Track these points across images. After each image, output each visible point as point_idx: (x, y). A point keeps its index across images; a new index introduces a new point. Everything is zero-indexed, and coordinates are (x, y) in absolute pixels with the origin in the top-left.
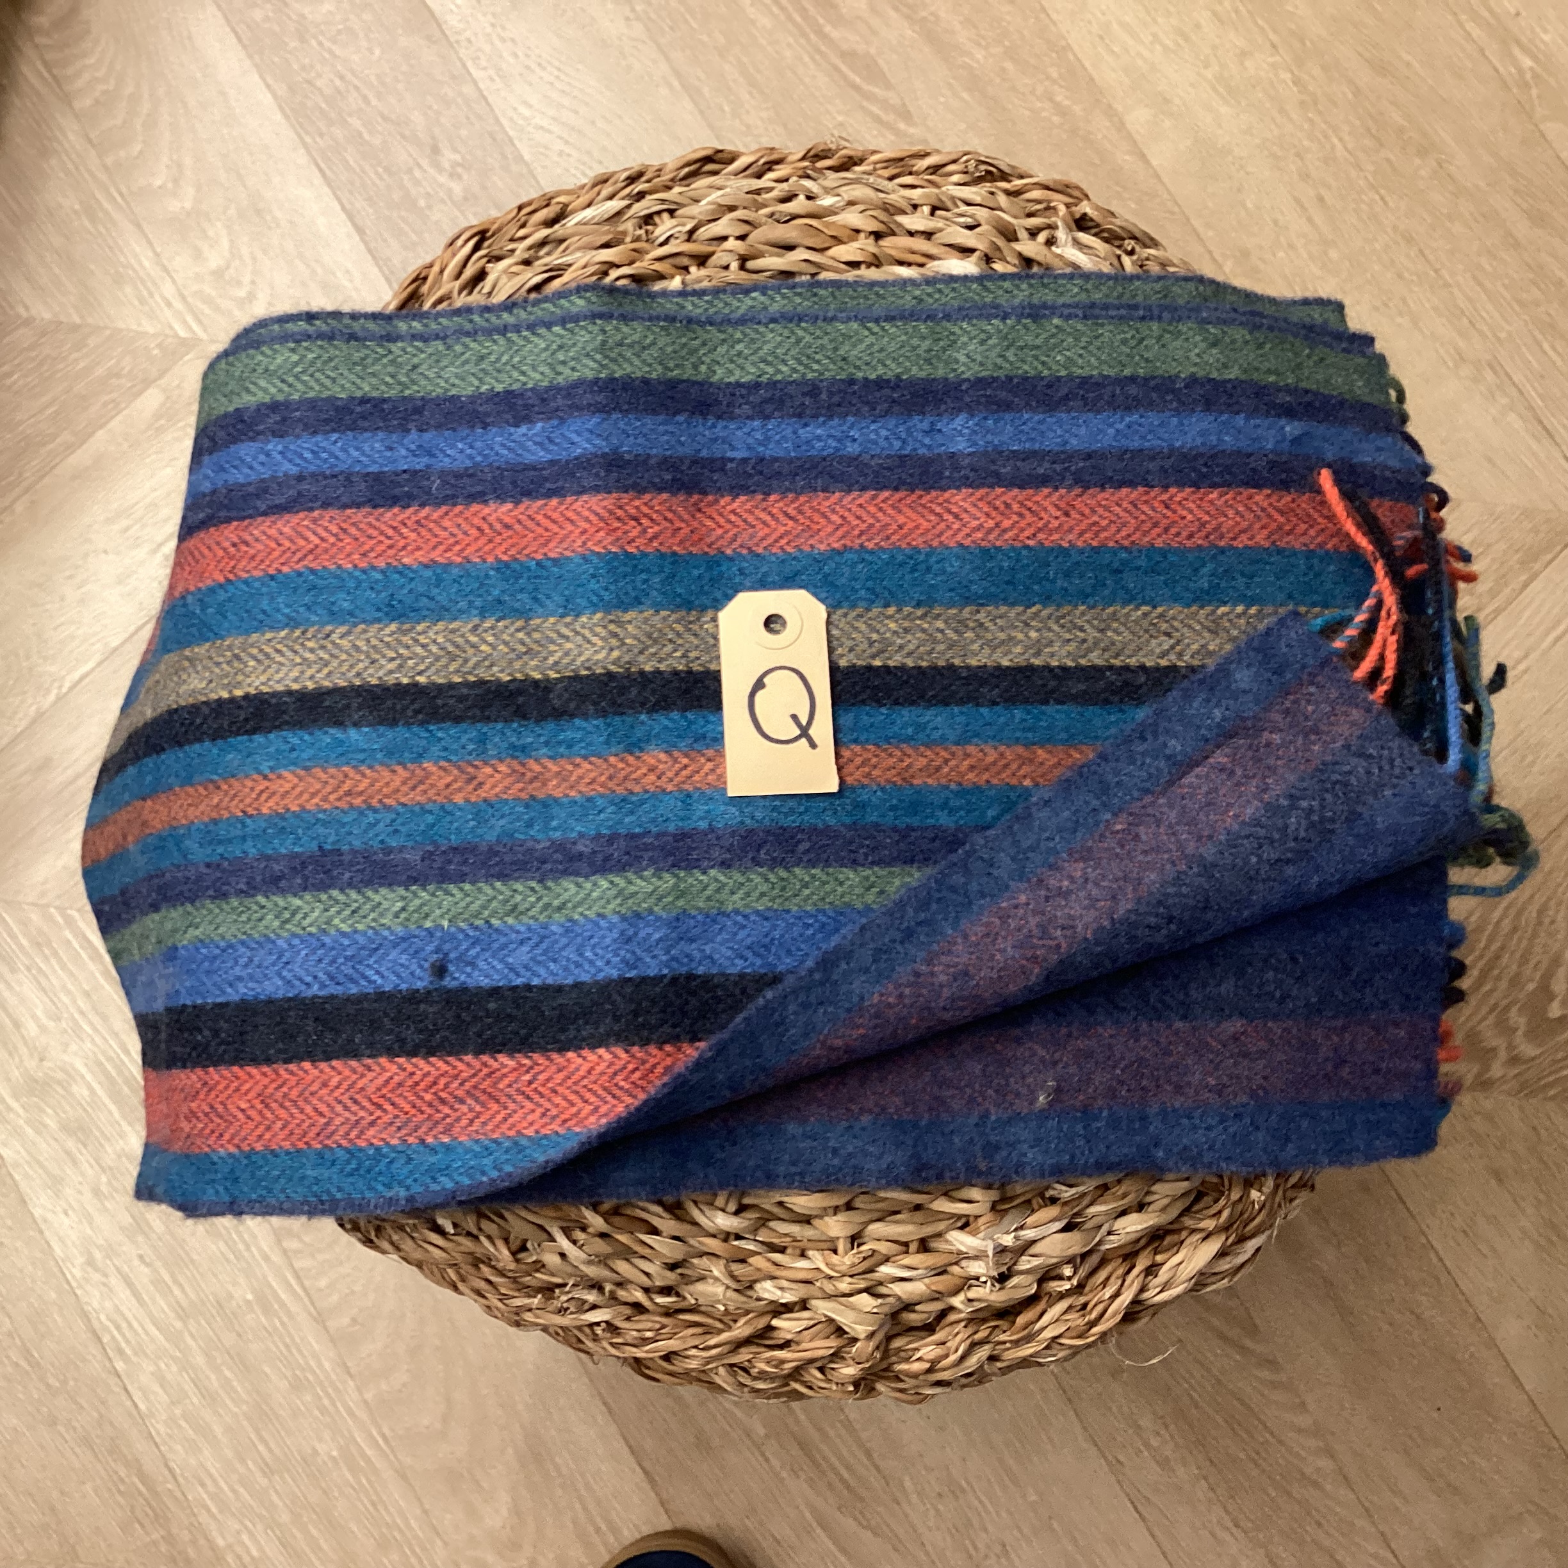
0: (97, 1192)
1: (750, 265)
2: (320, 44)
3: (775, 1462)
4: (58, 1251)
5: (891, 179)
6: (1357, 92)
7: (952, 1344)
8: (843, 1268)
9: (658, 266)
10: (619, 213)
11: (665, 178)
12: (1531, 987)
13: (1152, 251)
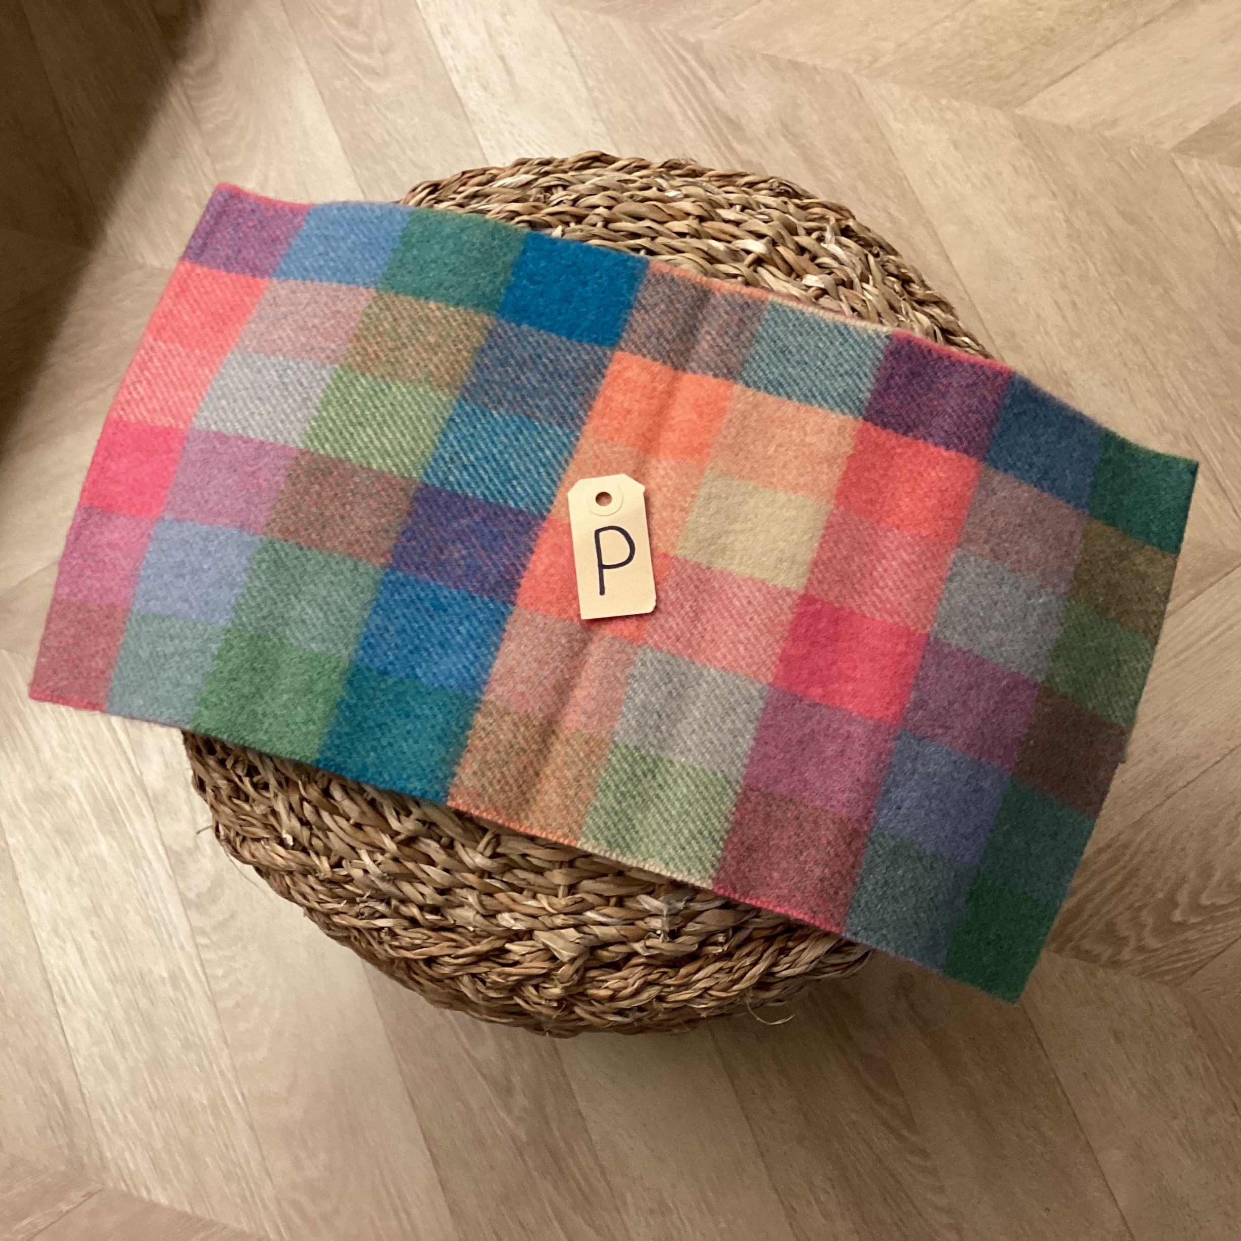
0: (69, 879)
1: (611, 226)
2: (378, 109)
3: (530, 1163)
4: (34, 917)
5: (720, 187)
6: (1110, 231)
7: (631, 981)
8: (559, 907)
9: (548, 218)
10: (529, 183)
11: (566, 167)
12: (1161, 895)
13: (892, 257)
